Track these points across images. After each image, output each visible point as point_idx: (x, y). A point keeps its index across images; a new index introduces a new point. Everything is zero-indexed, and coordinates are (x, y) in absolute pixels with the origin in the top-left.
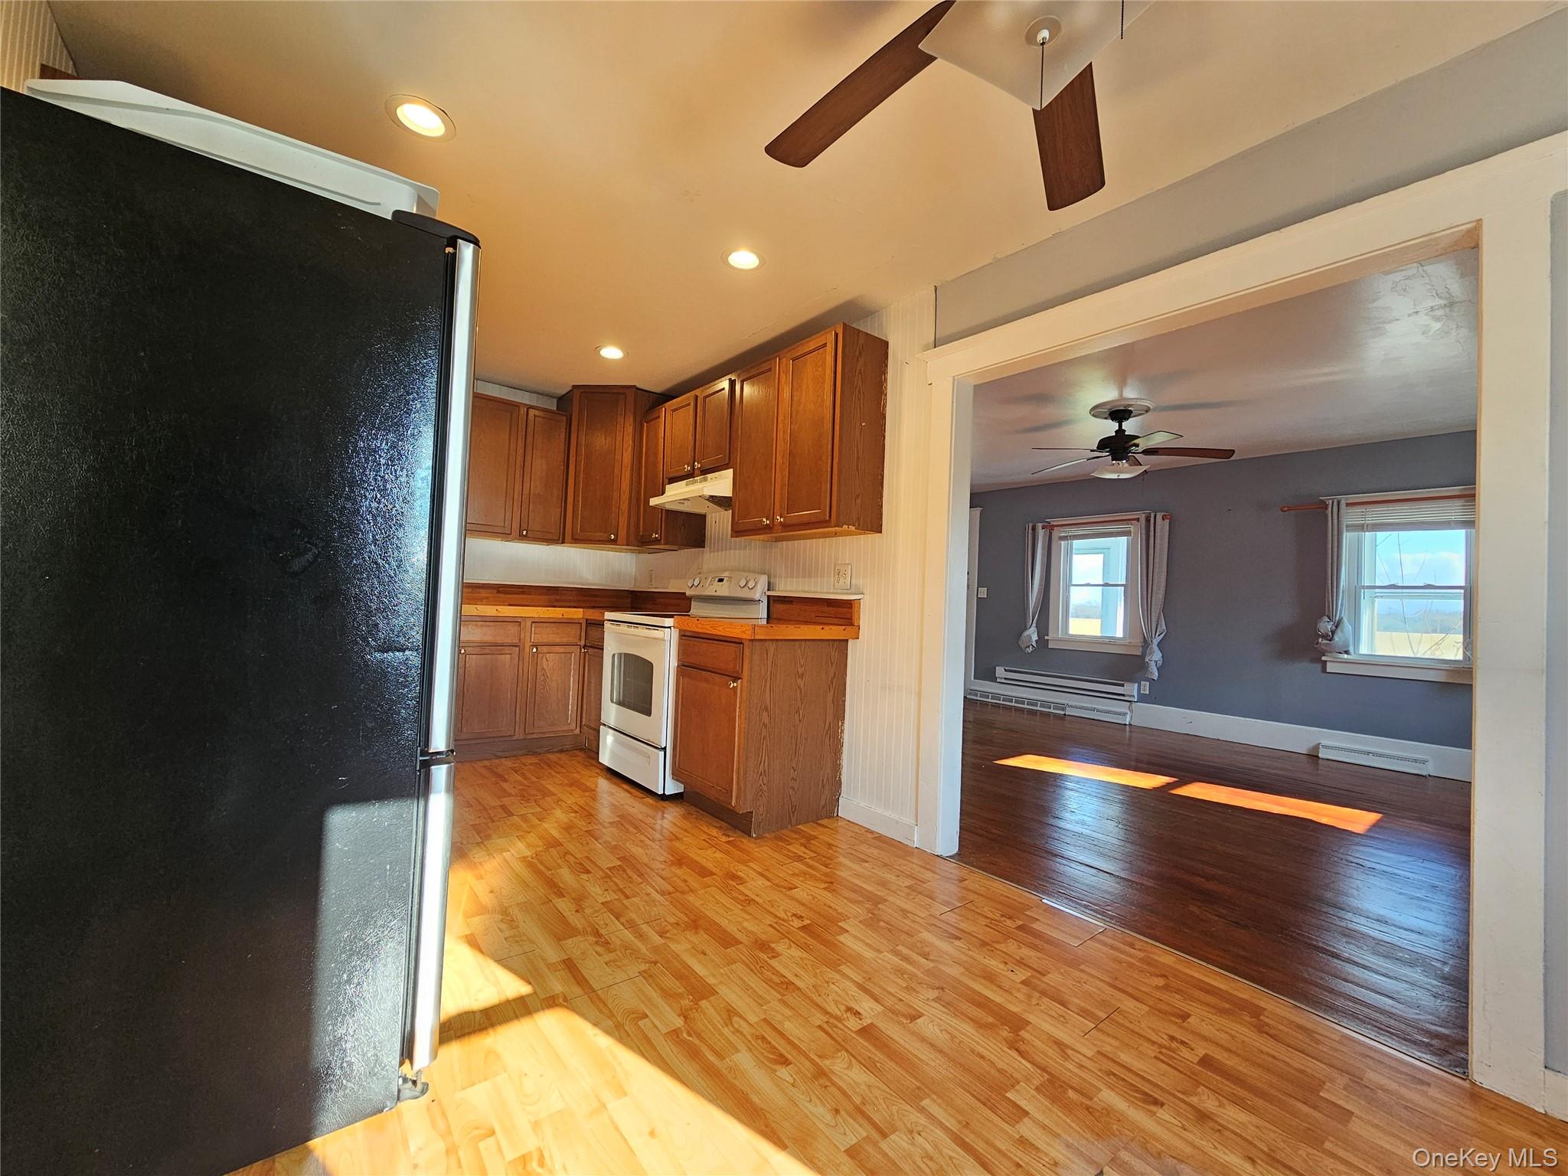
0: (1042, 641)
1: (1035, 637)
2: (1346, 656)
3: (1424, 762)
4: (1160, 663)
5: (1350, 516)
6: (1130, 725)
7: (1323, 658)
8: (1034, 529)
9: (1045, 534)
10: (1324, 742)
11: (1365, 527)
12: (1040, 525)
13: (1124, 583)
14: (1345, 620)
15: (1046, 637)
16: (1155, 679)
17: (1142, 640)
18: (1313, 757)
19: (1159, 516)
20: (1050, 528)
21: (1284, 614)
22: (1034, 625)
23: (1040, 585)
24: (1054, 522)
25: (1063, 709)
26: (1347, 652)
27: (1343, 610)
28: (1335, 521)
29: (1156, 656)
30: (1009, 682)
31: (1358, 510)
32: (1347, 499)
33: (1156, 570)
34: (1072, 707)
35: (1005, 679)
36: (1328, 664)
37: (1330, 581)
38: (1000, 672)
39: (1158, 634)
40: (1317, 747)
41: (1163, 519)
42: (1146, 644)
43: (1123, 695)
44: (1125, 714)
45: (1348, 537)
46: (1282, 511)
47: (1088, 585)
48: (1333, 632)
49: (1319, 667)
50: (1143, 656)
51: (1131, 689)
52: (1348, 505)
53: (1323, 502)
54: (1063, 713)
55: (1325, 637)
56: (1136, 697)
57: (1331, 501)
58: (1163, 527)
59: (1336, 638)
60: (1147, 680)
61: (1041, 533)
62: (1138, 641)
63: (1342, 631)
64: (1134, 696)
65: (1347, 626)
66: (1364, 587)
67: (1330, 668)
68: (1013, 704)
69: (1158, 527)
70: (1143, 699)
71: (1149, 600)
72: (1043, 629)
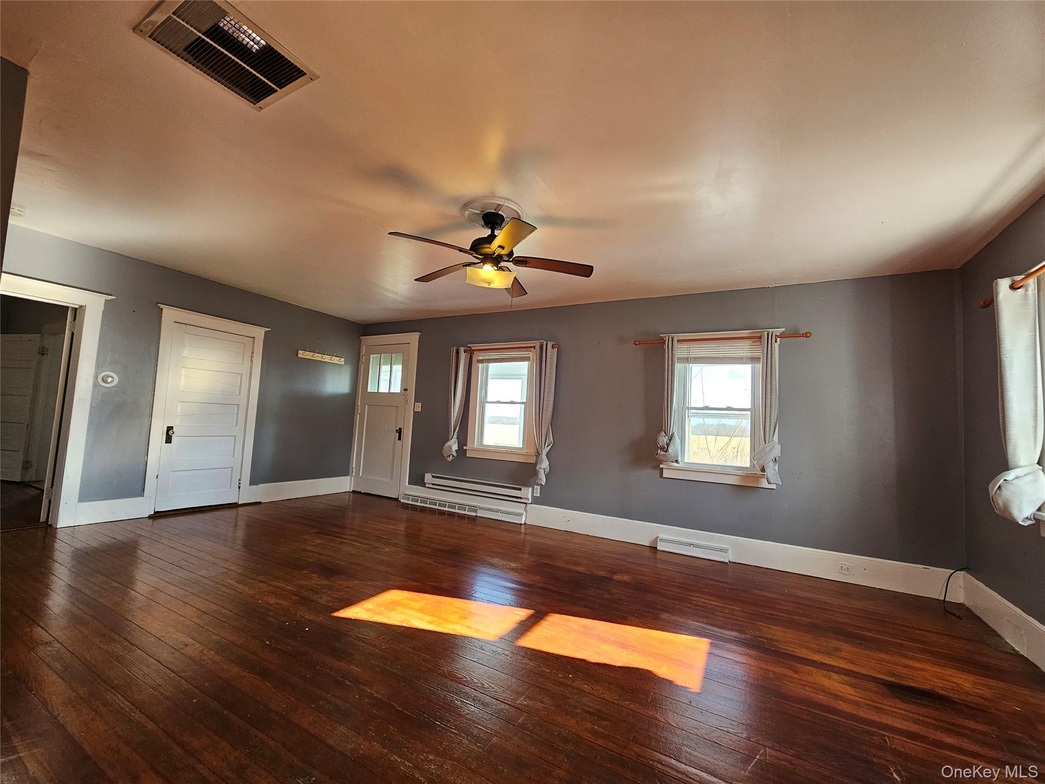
0: (461, 451)
1: (455, 447)
2: (676, 464)
3: (726, 551)
4: (547, 470)
5: (681, 350)
6: (525, 524)
7: (661, 466)
8: (457, 352)
9: (466, 356)
10: (661, 536)
11: (689, 360)
12: (462, 349)
13: (525, 401)
14: (675, 433)
15: (465, 448)
16: (543, 484)
17: (536, 451)
18: (654, 549)
19: (550, 344)
20: (471, 352)
21: (637, 429)
22: (455, 436)
23: (461, 401)
24: (474, 347)
25: (476, 511)
26: (677, 461)
27: (674, 428)
28: (670, 351)
29: (545, 465)
30: (436, 487)
31: (685, 346)
32: (678, 337)
33: (546, 390)
34: (481, 509)
35: (433, 484)
36: (664, 470)
37: (666, 403)
38: (428, 477)
39: (546, 447)
40: (655, 540)
41: (553, 348)
42: (538, 454)
43: (521, 498)
44: (520, 515)
45: (678, 366)
46: (635, 344)
47: (498, 402)
48: (668, 445)
49: (658, 472)
50: (535, 464)
51: (527, 493)
52: (678, 341)
53: (662, 338)
54: (475, 514)
55: (662, 448)
56: (530, 499)
57: (667, 337)
58: (552, 354)
59: (670, 450)
60: (538, 485)
61: (463, 356)
62: (532, 451)
63: (674, 444)
64: (528, 499)
65: (677, 439)
66: (689, 408)
67: (666, 474)
68: (437, 507)
69: (549, 354)
70: (536, 501)
71: (541, 416)
72: (463, 441)
